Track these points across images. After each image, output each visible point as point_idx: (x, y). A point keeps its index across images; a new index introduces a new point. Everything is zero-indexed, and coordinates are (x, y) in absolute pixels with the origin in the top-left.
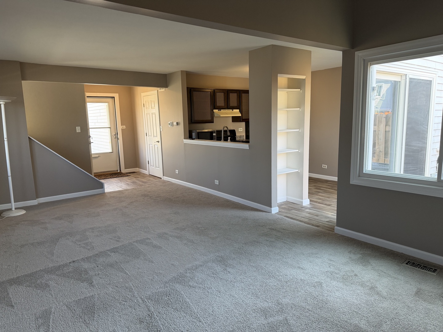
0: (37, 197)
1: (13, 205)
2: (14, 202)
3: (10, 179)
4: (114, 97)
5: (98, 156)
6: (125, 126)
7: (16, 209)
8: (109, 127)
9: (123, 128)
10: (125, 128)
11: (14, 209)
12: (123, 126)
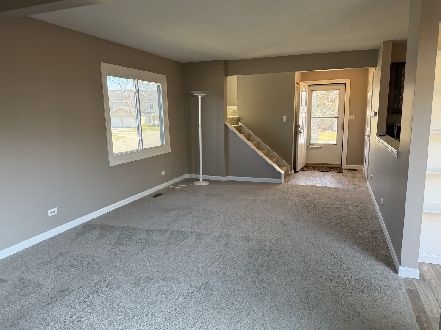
0: (227, 174)
1: (201, 176)
2: (202, 175)
3: (201, 156)
4: (346, 83)
5: (319, 147)
6: (353, 116)
7: (203, 180)
8: (337, 116)
9: (351, 118)
10: (353, 118)
11: (201, 180)
12: (351, 116)
